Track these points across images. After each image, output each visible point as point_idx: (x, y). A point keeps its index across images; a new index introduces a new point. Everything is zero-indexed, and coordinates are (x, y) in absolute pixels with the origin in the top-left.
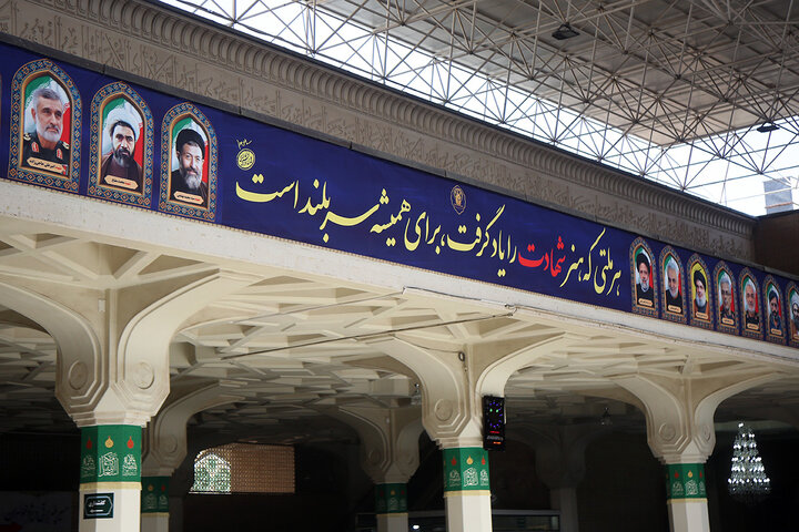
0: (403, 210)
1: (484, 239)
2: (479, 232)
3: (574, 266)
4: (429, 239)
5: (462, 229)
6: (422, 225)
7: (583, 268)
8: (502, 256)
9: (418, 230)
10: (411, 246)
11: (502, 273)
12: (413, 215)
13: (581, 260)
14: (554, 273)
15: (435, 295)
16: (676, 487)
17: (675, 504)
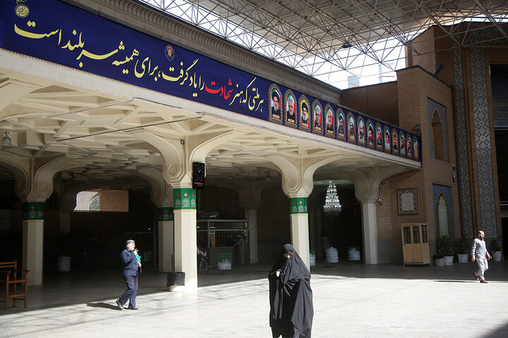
0: (134, 54)
1: (185, 76)
2: (182, 72)
3: (238, 95)
4: (150, 73)
5: (172, 69)
6: (146, 64)
7: (243, 96)
8: (195, 86)
9: (143, 67)
10: (139, 75)
11: (195, 95)
12: (141, 58)
13: (242, 92)
14: (226, 98)
15: (154, 104)
16: (294, 208)
17: (293, 216)
